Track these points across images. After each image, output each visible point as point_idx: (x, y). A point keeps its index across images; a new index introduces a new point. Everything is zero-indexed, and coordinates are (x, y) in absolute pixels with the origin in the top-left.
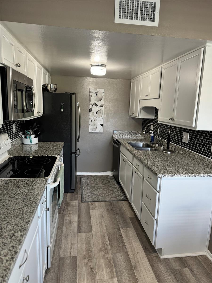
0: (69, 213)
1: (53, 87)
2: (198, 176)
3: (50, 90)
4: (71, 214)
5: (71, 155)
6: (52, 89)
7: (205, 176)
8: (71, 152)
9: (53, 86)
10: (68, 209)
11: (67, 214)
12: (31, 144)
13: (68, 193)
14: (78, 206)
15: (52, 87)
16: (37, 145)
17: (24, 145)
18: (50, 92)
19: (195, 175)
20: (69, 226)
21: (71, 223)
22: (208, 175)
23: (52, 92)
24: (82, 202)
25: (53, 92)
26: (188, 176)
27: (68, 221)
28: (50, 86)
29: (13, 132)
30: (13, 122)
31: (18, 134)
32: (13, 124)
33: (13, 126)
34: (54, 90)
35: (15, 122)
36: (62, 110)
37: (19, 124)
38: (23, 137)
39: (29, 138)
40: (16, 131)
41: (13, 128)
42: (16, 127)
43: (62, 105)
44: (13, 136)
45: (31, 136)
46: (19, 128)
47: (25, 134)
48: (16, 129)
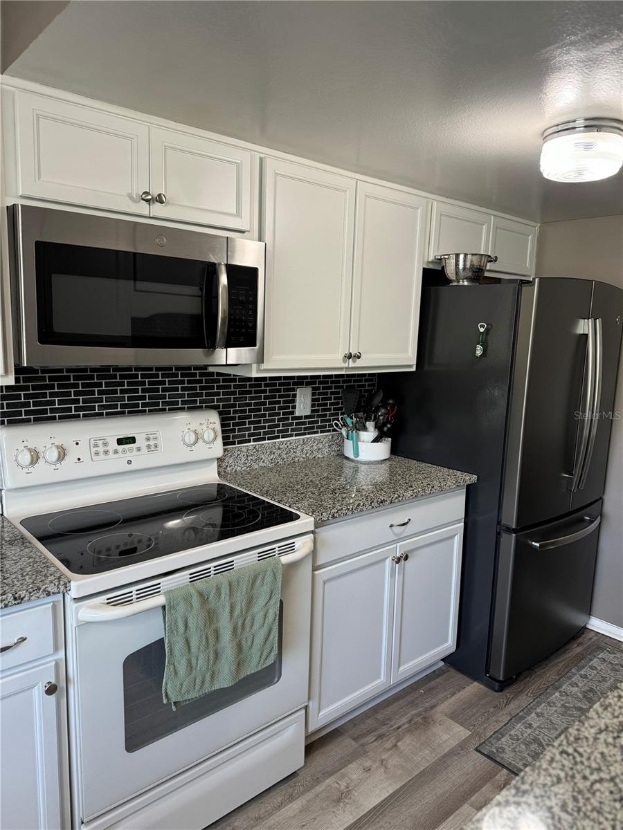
0: (382, 761)
1: (464, 266)
3: (455, 279)
4: (382, 770)
5: (499, 535)
6: (462, 274)
8: (499, 523)
9: (465, 261)
10: (398, 741)
11: (370, 759)
12: (354, 458)
13: (476, 684)
14: (445, 756)
15: (461, 266)
16: (385, 466)
18: (455, 284)
20: (322, 809)
21: (338, 801)
23: (461, 283)
24: (477, 750)
25: (466, 283)
27: (342, 788)
28: (453, 261)
29: (293, 413)
30: (295, 384)
31: (329, 420)
32: (294, 390)
33: (295, 396)
34: (470, 274)
35: (308, 384)
36: (479, 351)
37: (338, 393)
38: (344, 433)
39: (352, 439)
40: (318, 411)
41: (293, 401)
42: (313, 400)
43: (482, 330)
44: (292, 424)
45: (363, 435)
46: (338, 404)
47: (345, 425)
48: (313, 406)
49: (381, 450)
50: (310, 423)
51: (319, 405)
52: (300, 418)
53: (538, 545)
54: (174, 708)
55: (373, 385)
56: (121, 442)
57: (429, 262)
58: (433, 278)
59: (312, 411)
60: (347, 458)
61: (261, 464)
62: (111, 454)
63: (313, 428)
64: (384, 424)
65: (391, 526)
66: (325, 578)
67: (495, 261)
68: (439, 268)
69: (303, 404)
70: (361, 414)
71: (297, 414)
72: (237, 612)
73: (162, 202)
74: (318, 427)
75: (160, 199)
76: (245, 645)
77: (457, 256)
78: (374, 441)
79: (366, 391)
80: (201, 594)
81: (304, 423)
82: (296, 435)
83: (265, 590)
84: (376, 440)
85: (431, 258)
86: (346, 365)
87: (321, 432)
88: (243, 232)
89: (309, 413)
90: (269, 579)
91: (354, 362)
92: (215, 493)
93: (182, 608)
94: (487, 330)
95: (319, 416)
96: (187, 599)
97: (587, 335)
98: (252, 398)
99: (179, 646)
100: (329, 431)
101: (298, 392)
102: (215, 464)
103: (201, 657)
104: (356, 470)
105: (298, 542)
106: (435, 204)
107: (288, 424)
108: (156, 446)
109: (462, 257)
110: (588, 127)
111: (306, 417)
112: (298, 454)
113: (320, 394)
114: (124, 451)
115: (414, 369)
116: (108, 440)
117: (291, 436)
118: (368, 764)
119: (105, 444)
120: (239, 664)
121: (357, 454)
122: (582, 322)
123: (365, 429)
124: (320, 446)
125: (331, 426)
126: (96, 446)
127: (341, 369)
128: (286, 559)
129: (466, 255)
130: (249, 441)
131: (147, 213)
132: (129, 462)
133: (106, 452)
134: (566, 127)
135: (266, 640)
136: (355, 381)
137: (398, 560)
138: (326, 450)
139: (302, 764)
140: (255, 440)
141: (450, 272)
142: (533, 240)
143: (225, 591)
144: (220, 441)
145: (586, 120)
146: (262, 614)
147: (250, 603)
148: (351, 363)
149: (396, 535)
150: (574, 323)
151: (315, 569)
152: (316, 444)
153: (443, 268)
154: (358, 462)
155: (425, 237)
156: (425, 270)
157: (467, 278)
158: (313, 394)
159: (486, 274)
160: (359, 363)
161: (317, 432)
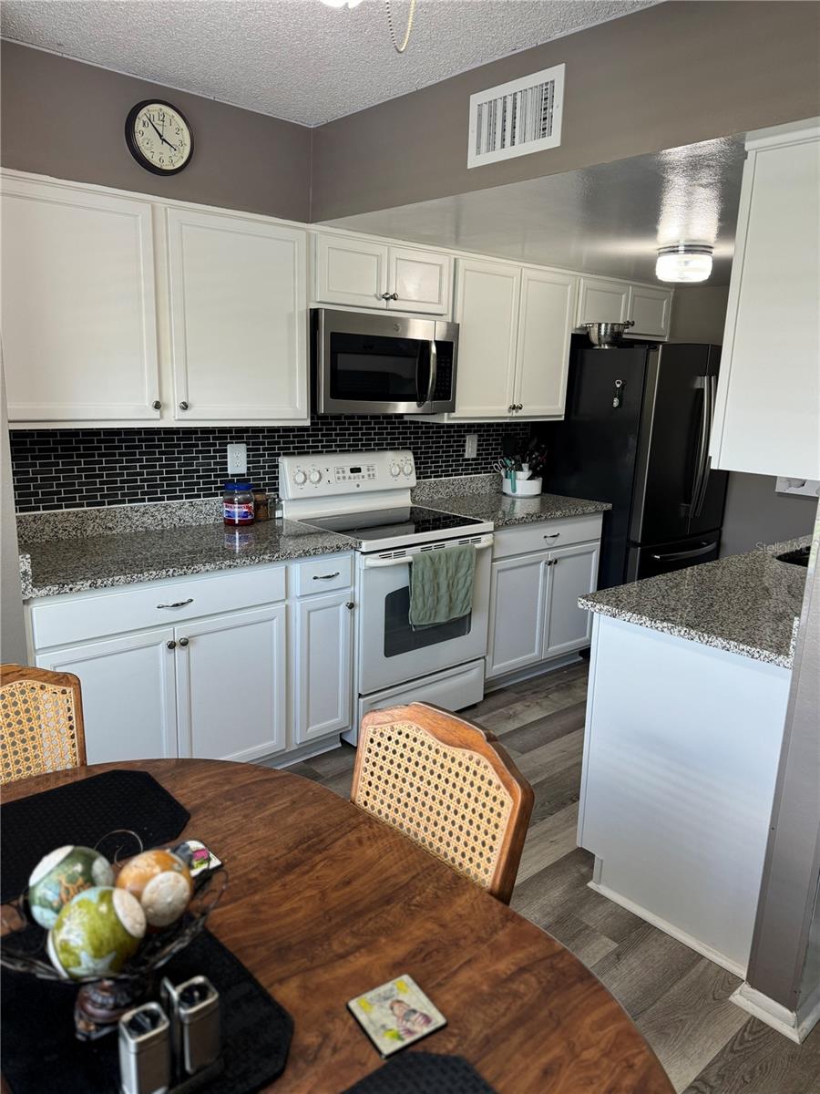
0: (538, 703)
1: (605, 333)
2: (702, 639)
4: (538, 707)
5: (628, 550)
6: (603, 340)
7: (728, 646)
8: (628, 539)
9: (606, 329)
10: (548, 695)
11: (529, 701)
12: (513, 494)
15: (603, 333)
16: (537, 500)
17: (504, 497)
18: (598, 347)
19: (689, 634)
22: (741, 647)
23: (603, 347)
25: (606, 347)
26: (665, 630)
27: (510, 713)
28: (596, 329)
29: (463, 455)
30: (465, 431)
31: (490, 463)
32: (464, 436)
33: (465, 441)
34: (609, 339)
35: (475, 431)
36: (616, 402)
37: (498, 440)
38: (503, 473)
39: (511, 477)
40: (481, 454)
41: (464, 446)
42: (479, 445)
43: (618, 386)
44: (461, 465)
45: (520, 474)
46: (497, 449)
47: (505, 467)
48: (478, 450)
49: (534, 487)
50: (476, 464)
51: (483, 450)
52: (468, 460)
53: (658, 557)
54: (414, 630)
55: (527, 434)
56: (353, 471)
57: (576, 329)
58: (580, 342)
59: (478, 455)
60: (505, 494)
61: (440, 496)
62: (347, 479)
63: (477, 469)
64: (538, 465)
65: (545, 537)
66: (499, 568)
67: (633, 325)
68: (585, 333)
69: (471, 450)
70: (518, 457)
71: (466, 457)
72: (450, 575)
73: (395, 299)
74: (482, 468)
75: (394, 297)
76: (454, 597)
77: (600, 325)
78: (529, 479)
79: (520, 438)
80: (431, 559)
81: (471, 465)
82: (465, 474)
83: (466, 563)
84: (530, 479)
85: (578, 326)
86: (510, 415)
87: (484, 473)
88: (441, 315)
89: (475, 456)
90: (468, 556)
91: (517, 412)
92: (409, 516)
93: (420, 566)
94: (622, 386)
95: (483, 459)
96: (424, 560)
97: (703, 390)
98: (433, 443)
99: (418, 590)
100: (490, 472)
101: (467, 438)
102: (409, 492)
103: (430, 599)
104: (514, 503)
105: (483, 538)
106: (582, 281)
107: (458, 465)
108: (374, 475)
109: (603, 326)
110: (687, 251)
111: (473, 460)
112: (467, 490)
113: (484, 440)
114: (355, 478)
115: (562, 419)
116: (345, 468)
117: (461, 474)
118: (528, 704)
119: (343, 472)
120: (450, 610)
121: (514, 490)
122: (699, 378)
123: (521, 469)
124: (484, 484)
125: (492, 468)
126: (338, 473)
127: (506, 418)
128: (477, 546)
129: (607, 324)
130: (430, 477)
131: (385, 307)
132: (358, 486)
133: (344, 478)
134: (673, 250)
135: (466, 596)
136: (512, 430)
137: (550, 563)
138: (488, 487)
139: (482, 699)
140: (435, 477)
141: (594, 337)
142: (668, 303)
143: (443, 559)
144: (414, 475)
145: (686, 246)
146: (463, 579)
147: (457, 571)
148: (514, 413)
149: (548, 544)
150: (694, 380)
151: (494, 560)
152: (478, 483)
153: (588, 333)
154: (515, 497)
155: (573, 308)
156: (574, 336)
157: (607, 343)
158: (479, 441)
159: (624, 336)
160: (520, 413)
161: (480, 473)
